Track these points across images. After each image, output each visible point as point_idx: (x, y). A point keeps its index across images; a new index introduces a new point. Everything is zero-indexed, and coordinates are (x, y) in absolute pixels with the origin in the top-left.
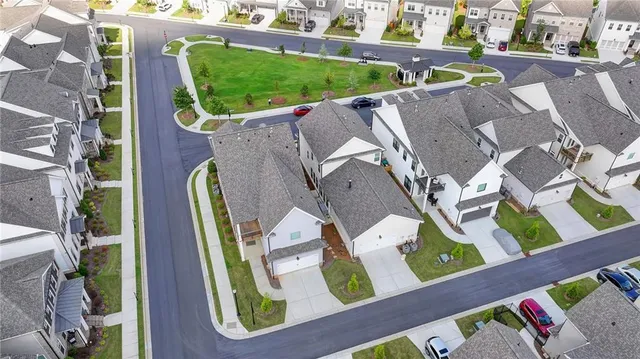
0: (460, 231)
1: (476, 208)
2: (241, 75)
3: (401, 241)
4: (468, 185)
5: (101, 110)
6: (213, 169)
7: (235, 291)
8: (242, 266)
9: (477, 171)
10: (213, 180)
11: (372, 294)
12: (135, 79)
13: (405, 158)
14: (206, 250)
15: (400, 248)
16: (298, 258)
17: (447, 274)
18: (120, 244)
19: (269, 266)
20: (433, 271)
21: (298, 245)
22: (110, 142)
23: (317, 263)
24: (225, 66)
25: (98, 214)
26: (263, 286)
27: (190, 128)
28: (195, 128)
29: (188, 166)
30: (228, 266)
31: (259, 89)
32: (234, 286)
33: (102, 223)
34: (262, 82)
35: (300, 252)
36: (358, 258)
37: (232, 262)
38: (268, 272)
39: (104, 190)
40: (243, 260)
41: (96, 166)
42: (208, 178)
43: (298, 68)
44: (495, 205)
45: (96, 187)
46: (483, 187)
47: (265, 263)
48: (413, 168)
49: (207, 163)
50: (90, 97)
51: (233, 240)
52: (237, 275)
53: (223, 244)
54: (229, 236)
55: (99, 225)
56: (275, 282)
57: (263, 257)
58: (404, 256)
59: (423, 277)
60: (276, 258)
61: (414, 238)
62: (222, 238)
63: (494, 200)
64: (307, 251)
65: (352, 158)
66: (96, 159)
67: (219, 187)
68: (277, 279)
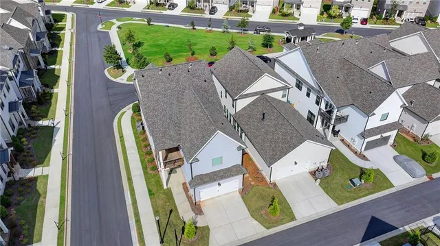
0: (364, 158)
1: (378, 137)
2: (160, 42)
3: (314, 168)
4: (374, 114)
5: (43, 67)
6: (137, 109)
7: (157, 219)
8: (164, 193)
9: (382, 101)
10: (136, 118)
11: (293, 219)
12: (74, 47)
13: (308, 95)
14: (130, 179)
15: (313, 174)
16: (219, 184)
17: (361, 197)
18: (48, 175)
19: (191, 192)
20: (348, 194)
21: (220, 171)
22: (47, 90)
23: (237, 189)
24: (148, 37)
25: (29, 149)
26: (185, 212)
27: (118, 80)
28: (122, 80)
29: (115, 109)
30: (151, 193)
31: (175, 52)
32: (156, 213)
33: (31, 156)
34: (177, 47)
35: (222, 178)
36: (275, 185)
37: (154, 190)
38: (189, 198)
39: (38, 128)
40: (165, 187)
41: (33, 108)
42: (132, 118)
43: (206, 37)
44: (393, 133)
45: (29, 125)
46: (385, 117)
47: (186, 190)
48: (317, 103)
49: (131, 105)
50: (32, 55)
51: (155, 168)
52: (160, 202)
53: (145, 173)
54: (151, 166)
55: (28, 159)
56: (197, 208)
57: (184, 184)
58: (319, 180)
59: (339, 200)
60: (199, 184)
61: (325, 165)
62: (145, 168)
63: (395, 129)
64: (228, 177)
65: (263, 93)
66: (33, 103)
67: (142, 124)
68: (199, 205)
